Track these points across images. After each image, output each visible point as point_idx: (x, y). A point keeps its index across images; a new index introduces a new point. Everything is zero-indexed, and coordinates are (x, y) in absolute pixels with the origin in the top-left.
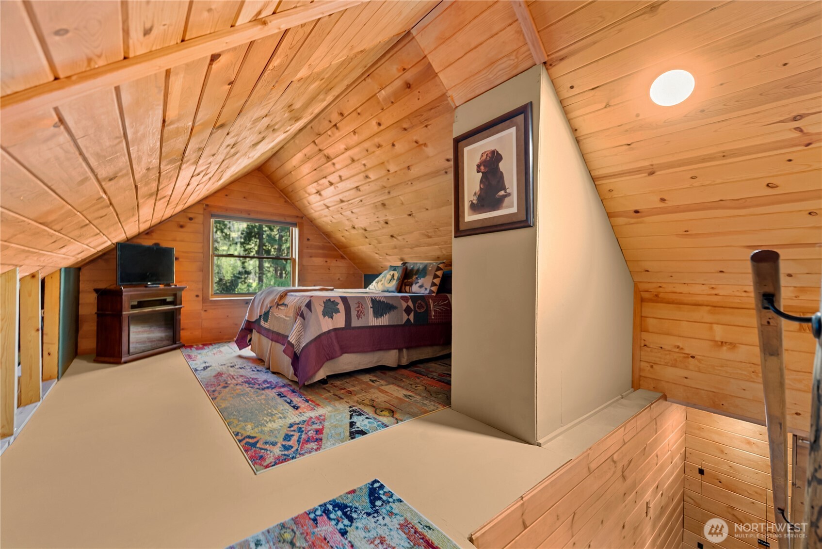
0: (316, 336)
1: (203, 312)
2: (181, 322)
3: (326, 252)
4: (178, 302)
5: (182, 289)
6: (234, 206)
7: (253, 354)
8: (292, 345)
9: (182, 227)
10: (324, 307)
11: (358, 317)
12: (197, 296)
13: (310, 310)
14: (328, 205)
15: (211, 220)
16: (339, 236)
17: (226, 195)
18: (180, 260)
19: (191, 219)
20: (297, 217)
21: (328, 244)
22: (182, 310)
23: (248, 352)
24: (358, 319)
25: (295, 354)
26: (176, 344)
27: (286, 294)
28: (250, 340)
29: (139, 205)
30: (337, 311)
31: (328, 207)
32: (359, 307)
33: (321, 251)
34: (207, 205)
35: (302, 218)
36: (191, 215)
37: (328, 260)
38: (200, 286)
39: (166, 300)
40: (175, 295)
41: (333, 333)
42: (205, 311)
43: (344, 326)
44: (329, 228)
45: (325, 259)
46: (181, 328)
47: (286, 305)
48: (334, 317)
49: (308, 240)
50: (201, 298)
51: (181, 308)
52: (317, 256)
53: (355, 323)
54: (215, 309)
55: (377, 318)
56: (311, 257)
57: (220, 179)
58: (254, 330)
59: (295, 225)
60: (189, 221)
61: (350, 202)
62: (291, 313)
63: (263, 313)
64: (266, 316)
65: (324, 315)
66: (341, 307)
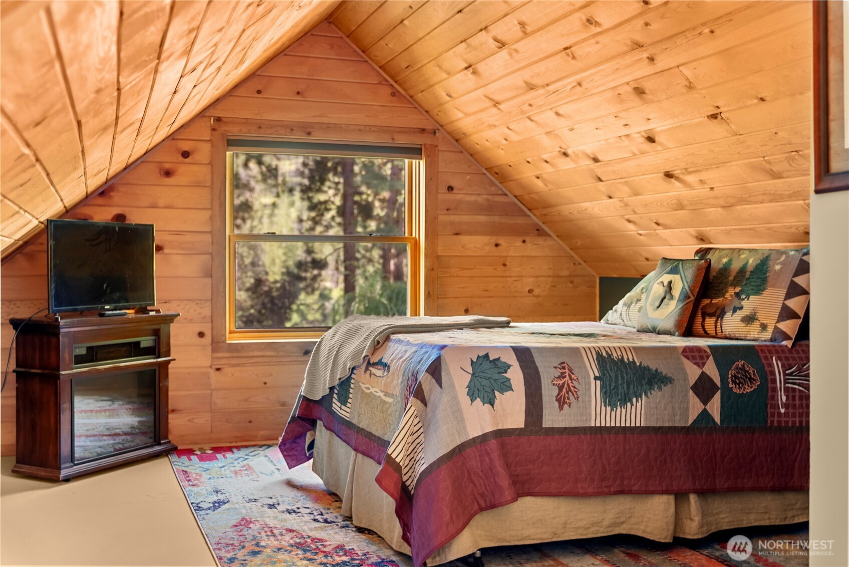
0: (451, 448)
1: (212, 372)
2: (170, 393)
3: (496, 219)
4: (163, 350)
5: (170, 319)
6: (276, 116)
7: (316, 480)
8: (397, 468)
9: (168, 174)
10: (473, 375)
11: (561, 402)
12: (201, 335)
13: (439, 382)
14: (496, 98)
15: (228, 153)
16: (527, 175)
17: (259, 92)
18: (166, 251)
19: (186, 154)
20: (423, 130)
21: (502, 199)
22: (170, 366)
23: (305, 473)
24: (561, 408)
25: (404, 488)
26: (159, 444)
27: (387, 339)
28: (311, 446)
29: (85, 150)
30: (506, 386)
31: (496, 104)
32: (562, 376)
33: (483, 218)
34: (218, 120)
35: (435, 133)
36: (186, 146)
37: (501, 241)
38: (207, 311)
39: (138, 343)
40: (156, 333)
41: (493, 443)
42: (218, 369)
43: (523, 426)
44: (502, 156)
45: (494, 240)
46: (170, 407)
47: (386, 366)
48: (497, 402)
49: (450, 188)
50: (207, 339)
51: (169, 362)
52: (473, 231)
53: (552, 418)
54: (238, 365)
55: (613, 406)
56: (457, 234)
57: (241, 62)
58: (319, 423)
59: (415, 152)
60: (181, 159)
61: (551, 88)
62: (397, 385)
63: (337, 382)
64: (343, 388)
65: (473, 394)
66: (516, 375)
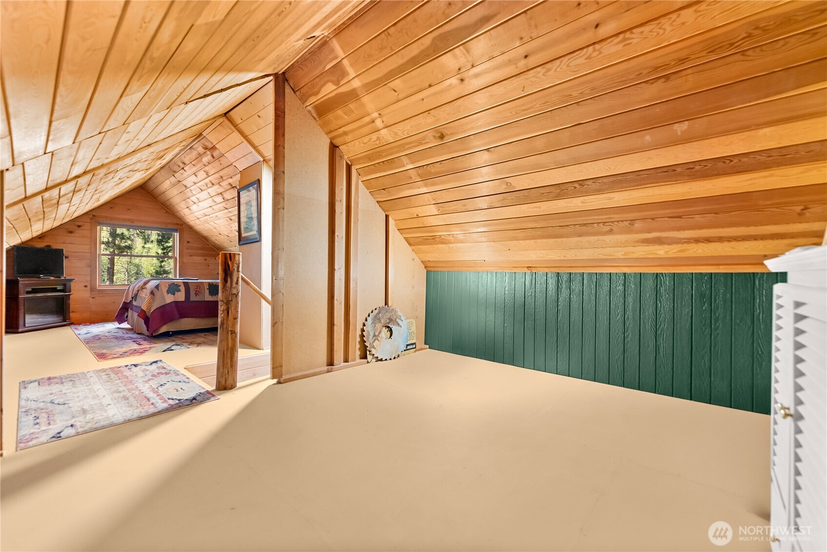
0: (161, 305)
1: (91, 299)
2: (71, 306)
3: (206, 252)
4: (67, 290)
5: (71, 280)
6: (120, 216)
7: (129, 326)
8: (145, 312)
9: (71, 232)
10: (169, 288)
11: (196, 295)
12: (86, 286)
13: (158, 290)
14: (199, 217)
15: (98, 227)
16: (213, 239)
17: (111, 208)
18: (70, 258)
19: (79, 226)
20: (178, 224)
21: (208, 246)
22: (71, 296)
23: (125, 325)
24: (196, 296)
25: (147, 317)
26: (66, 322)
27: (149, 281)
28: (127, 317)
29: (32, 225)
30: (179, 291)
31: (198, 219)
32: (197, 288)
33: (200, 252)
34: (94, 216)
35: (182, 225)
36: (79, 224)
37: (207, 258)
38: (89, 278)
39: (56, 288)
40: (65, 285)
41: (173, 304)
42: (93, 298)
43: (184, 300)
44: (205, 233)
45: (205, 258)
46: (71, 310)
47: (146, 288)
48: (176, 294)
49: (188, 242)
50: (89, 287)
51: (70, 294)
52: (196, 255)
53: (193, 298)
54: (102, 296)
55: (212, 296)
56: (191, 256)
57: (98, 200)
58: (129, 309)
59: (176, 231)
60: (77, 228)
61: (210, 216)
62: (148, 293)
63: (134, 295)
64: (135, 297)
65: (168, 292)
66: (182, 288)
